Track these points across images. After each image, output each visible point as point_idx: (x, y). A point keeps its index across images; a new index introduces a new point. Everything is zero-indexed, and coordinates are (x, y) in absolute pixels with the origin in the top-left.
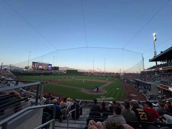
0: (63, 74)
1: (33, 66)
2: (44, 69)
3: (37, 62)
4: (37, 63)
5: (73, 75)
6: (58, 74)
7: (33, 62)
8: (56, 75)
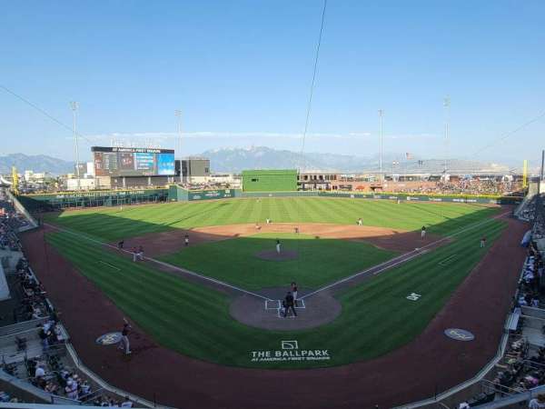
0: (228, 191)
1: (98, 166)
5: (274, 195)
6: (206, 192)
7: (96, 149)
8: (195, 197)
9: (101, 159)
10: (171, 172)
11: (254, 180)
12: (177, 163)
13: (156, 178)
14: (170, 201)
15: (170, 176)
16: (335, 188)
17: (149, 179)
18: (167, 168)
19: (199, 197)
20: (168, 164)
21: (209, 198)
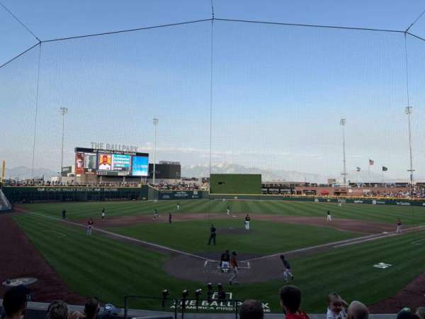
0: (196, 192)
1: (79, 165)
2: (119, 174)
3: (90, 147)
4: (90, 151)
5: (239, 197)
6: (175, 192)
7: (78, 150)
8: (165, 196)
9: (82, 159)
10: (145, 173)
11: (220, 183)
12: (151, 166)
13: (130, 178)
14: (142, 199)
15: (144, 177)
16: (299, 193)
17: (124, 179)
18: (141, 169)
19: (168, 197)
20: (142, 166)
21: (177, 198)
